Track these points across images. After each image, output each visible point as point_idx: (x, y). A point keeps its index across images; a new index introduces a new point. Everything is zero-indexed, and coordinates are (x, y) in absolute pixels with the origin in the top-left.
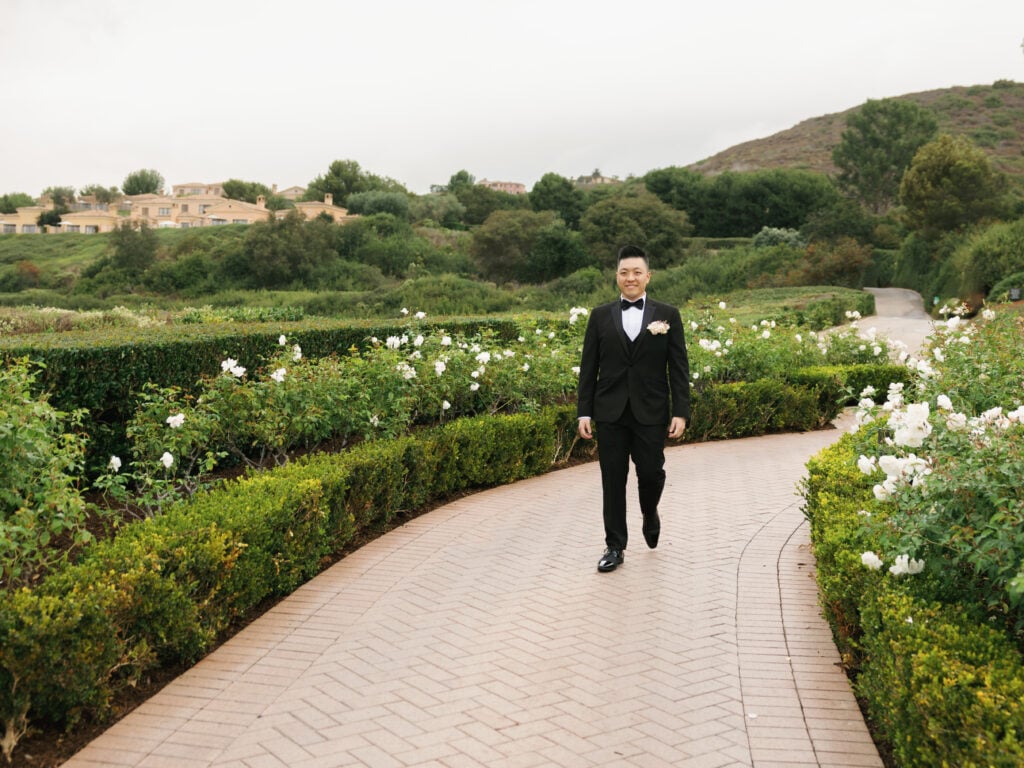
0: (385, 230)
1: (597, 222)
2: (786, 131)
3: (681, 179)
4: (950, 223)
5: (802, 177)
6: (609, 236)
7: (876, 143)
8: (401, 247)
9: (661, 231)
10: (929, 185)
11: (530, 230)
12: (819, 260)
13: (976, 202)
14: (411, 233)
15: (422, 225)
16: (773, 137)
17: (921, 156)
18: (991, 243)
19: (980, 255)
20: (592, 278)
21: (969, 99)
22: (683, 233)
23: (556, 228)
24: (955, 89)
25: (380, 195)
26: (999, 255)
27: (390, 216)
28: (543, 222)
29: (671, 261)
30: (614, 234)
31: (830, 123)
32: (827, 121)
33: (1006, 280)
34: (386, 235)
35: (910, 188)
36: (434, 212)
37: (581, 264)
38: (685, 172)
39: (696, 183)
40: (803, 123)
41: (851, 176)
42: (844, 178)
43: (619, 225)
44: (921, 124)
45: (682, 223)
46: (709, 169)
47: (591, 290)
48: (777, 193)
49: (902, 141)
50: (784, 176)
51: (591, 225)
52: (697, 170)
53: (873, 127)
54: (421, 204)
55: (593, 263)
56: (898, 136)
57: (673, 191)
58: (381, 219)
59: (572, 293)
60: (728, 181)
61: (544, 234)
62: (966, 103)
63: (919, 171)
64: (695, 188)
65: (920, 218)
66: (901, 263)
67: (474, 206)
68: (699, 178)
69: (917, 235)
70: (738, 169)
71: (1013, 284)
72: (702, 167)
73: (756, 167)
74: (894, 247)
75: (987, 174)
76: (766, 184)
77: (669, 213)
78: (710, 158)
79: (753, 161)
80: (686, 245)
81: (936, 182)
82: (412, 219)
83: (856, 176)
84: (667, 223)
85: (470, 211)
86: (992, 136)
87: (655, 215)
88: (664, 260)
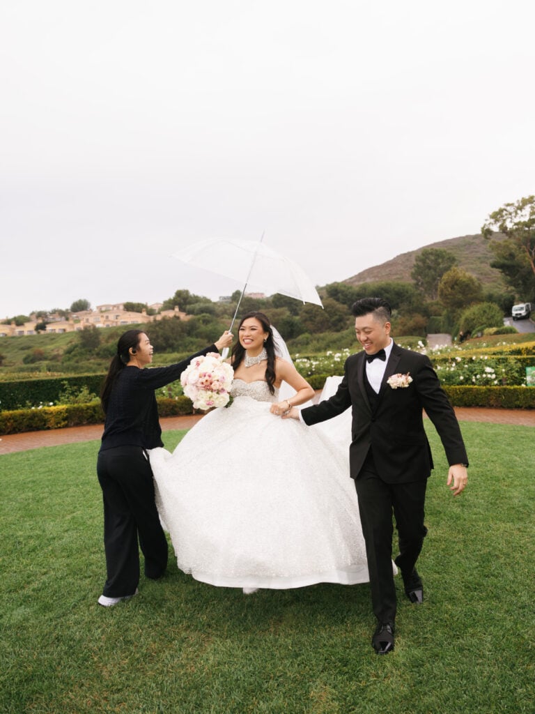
0: (206, 322)
1: (307, 312)
2: (390, 261)
3: (343, 288)
4: (460, 305)
5: (398, 284)
6: (313, 318)
7: (429, 268)
8: (215, 329)
9: (336, 315)
10: (450, 289)
11: (276, 318)
12: (405, 325)
13: (469, 296)
14: (218, 322)
15: (223, 318)
16: (384, 264)
17: (445, 277)
18: (470, 314)
19: (466, 320)
20: (307, 338)
21: (474, 241)
22: (346, 314)
23: (288, 316)
24: (467, 236)
25: (202, 305)
26: (474, 319)
27: (208, 315)
28: (282, 314)
29: (342, 328)
30: (315, 317)
31: (410, 256)
32: (409, 254)
33: (477, 329)
34: (207, 324)
35: (442, 291)
36: (228, 311)
37: (301, 332)
38: (344, 284)
39: (350, 290)
40: (398, 256)
41: (420, 283)
42: (417, 284)
43: (317, 313)
44: (449, 258)
45: (345, 310)
46: (355, 281)
47: (307, 344)
48: (388, 293)
49: (441, 266)
50: (390, 285)
51: (304, 314)
52: (349, 282)
53: (428, 261)
54: (221, 308)
55: (306, 331)
56: (439, 264)
57: (340, 295)
58: (204, 316)
59: (299, 345)
60: (364, 288)
61: (283, 319)
62: (473, 243)
63: (445, 283)
64: (350, 293)
65: (448, 303)
66: (444, 322)
67: (246, 307)
68: (351, 288)
69: (448, 311)
70: (368, 280)
71: (479, 331)
72: (352, 281)
73: (377, 279)
74: (440, 315)
75: (473, 283)
76: (382, 289)
77: (339, 306)
78: (356, 276)
79: (375, 277)
80: (348, 320)
81: (452, 288)
82: (217, 316)
83: (422, 283)
84: (339, 311)
85: (245, 310)
86: (486, 258)
87: (333, 307)
88: (338, 328)
